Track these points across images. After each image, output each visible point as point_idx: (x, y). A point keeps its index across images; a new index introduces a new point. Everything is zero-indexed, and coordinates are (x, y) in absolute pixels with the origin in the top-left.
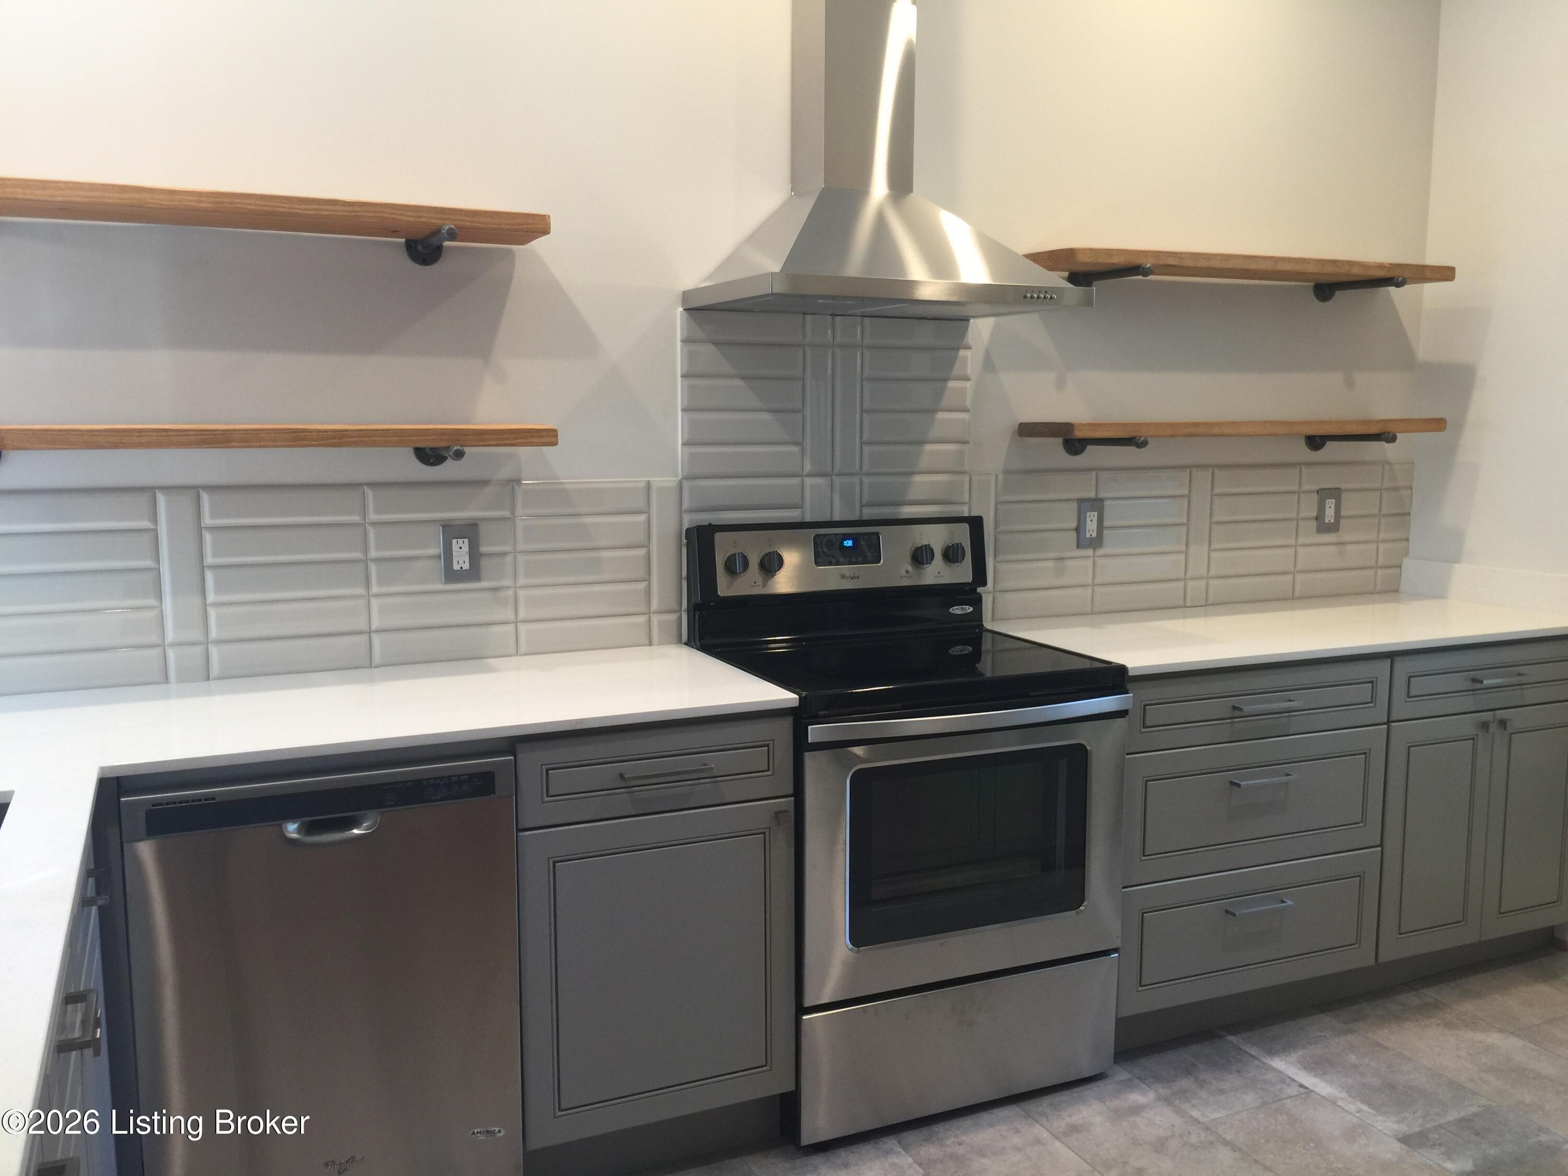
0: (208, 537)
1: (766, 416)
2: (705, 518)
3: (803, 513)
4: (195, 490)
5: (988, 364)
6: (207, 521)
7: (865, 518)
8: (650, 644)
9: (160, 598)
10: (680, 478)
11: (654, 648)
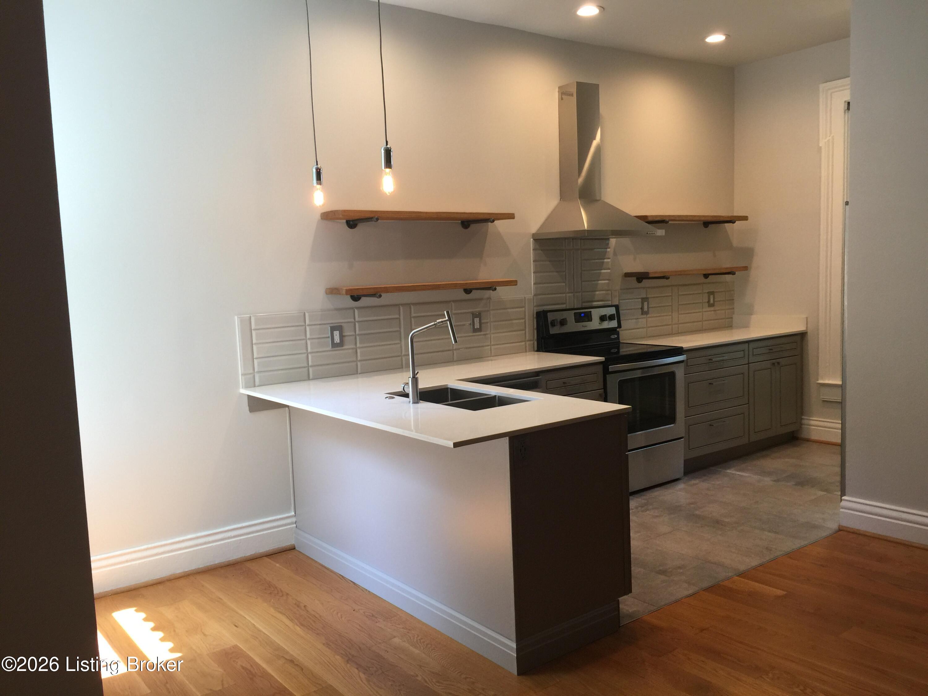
0: (413, 319)
1: (555, 274)
2: (541, 309)
3: (566, 306)
4: (409, 305)
5: (615, 254)
6: (413, 315)
7: (583, 307)
8: (526, 352)
9: (401, 341)
10: (533, 295)
11: (528, 353)
